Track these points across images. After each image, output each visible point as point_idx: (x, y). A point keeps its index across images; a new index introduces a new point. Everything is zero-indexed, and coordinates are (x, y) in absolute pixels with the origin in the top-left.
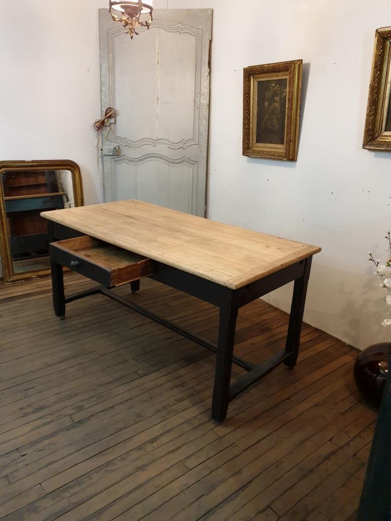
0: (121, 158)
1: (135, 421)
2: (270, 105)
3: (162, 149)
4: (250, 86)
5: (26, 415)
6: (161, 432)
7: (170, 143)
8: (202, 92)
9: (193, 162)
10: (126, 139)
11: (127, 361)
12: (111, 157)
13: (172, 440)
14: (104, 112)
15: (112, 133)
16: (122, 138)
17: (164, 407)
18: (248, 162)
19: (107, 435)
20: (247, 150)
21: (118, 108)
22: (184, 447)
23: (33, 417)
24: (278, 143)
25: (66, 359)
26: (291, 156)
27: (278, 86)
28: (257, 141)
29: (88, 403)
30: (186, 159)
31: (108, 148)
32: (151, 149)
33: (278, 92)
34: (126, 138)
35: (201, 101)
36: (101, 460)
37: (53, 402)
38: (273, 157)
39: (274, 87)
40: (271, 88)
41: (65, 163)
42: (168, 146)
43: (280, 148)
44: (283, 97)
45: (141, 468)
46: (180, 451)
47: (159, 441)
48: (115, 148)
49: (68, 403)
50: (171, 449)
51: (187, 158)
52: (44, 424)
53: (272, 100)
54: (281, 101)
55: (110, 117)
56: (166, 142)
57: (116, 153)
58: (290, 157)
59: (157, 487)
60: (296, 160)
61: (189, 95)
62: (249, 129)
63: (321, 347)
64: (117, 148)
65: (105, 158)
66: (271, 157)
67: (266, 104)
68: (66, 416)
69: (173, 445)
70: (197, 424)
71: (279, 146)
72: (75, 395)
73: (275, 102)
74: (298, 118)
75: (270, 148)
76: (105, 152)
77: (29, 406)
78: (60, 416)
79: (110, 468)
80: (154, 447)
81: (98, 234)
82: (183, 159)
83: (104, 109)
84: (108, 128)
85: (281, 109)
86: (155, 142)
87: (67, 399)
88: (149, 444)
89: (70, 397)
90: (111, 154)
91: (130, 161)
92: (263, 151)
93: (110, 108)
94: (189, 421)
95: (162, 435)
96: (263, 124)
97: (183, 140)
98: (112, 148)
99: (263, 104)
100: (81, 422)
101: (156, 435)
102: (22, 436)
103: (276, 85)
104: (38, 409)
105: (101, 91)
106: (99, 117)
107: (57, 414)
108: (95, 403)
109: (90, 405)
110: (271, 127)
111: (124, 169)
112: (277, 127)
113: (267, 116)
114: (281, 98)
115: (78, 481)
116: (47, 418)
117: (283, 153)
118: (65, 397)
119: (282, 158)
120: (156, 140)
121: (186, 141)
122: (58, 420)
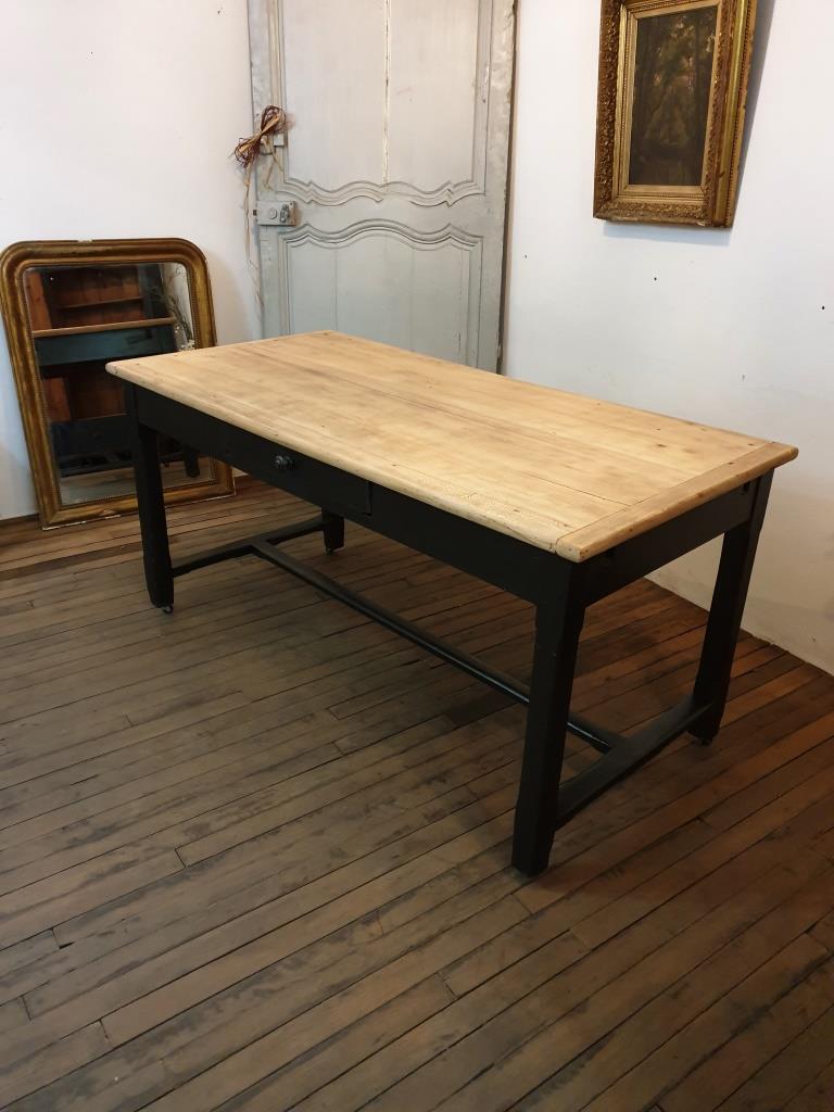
0: (301, 231)
1: (329, 865)
2: (666, 83)
3: (396, 209)
4: (618, 33)
5: (75, 844)
6: (391, 896)
7: (417, 193)
8: (495, 61)
9: (471, 238)
10: (312, 186)
11: (312, 715)
12: (279, 229)
13: (416, 918)
14: (260, 119)
15: (278, 170)
16: (303, 184)
17: (398, 833)
18: (606, 233)
19: (261, 901)
20: (606, 204)
21: (291, 108)
22: (444, 937)
23: (92, 849)
24: (684, 184)
25: (173, 709)
26: (717, 216)
27: (691, 28)
28: (633, 180)
29: (219, 819)
30: (455, 231)
31: (270, 207)
32: (369, 209)
33: (690, 44)
34: (311, 183)
35: (493, 83)
37: (140, 814)
38: (670, 220)
39: (680, 32)
40: (673, 36)
41: (171, 246)
42: (410, 199)
43: (689, 196)
44: (702, 57)
45: (341, 989)
46: (437, 944)
47: (384, 920)
48: (286, 208)
49: (173, 817)
50: (413, 941)
51: (455, 228)
52: (117, 869)
53: (673, 68)
54: (698, 71)
55: (273, 131)
56: (404, 189)
57: (290, 220)
58: (717, 218)
59: (378, 1040)
60: (731, 225)
61: (465, 67)
62: (611, 148)
63: (779, 687)
64: (291, 207)
65: (263, 231)
66: (666, 220)
67: (658, 79)
68: (166, 850)
69: (419, 929)
70: (475, 878)
71: (688, 190)
72: (191, 798)
73: (683, 72)
74: (743, 111)
75: (664, 196)
76: (264, 219)
77: (84, 822)
78: (152, 849)
79: (265, 986)
80: (372, 935)
81: (237, 415)
82: (449, 229)
83: (260, 111)
84: (270, 158)
85: (697, 91)
86: (381, 190)
87: (169, 808)
88: (360, 926)
89: (176, 803)
90: (277, 222)
91: (323, 239)
92: (646, 205)
93: (272, 108)
94: (457, 870)
95: (392, 904)
96: (647, 135)
97: (448, 183)
98: (278, 207)
99: (651, 79)
100: (202, 865)
101: (378, 902)
102: (63, 896)
103: (686, 26)
104: (104, 829)
105: (251, 65)
106: (247, 131)
107: (146, 844)
108: (235, 818)
109: (223, 823)
110: (667, 141)
111: (307, 257)
112: (684, 140)
113: (657, 115)
114: (698, 62)
115: (187, 1018)
116: (123, 853)
117: (697, 207)
118: (166, 803)
119: (694, 221)
120: (384, 186)
121: (456, 186)
122: (148, 859)
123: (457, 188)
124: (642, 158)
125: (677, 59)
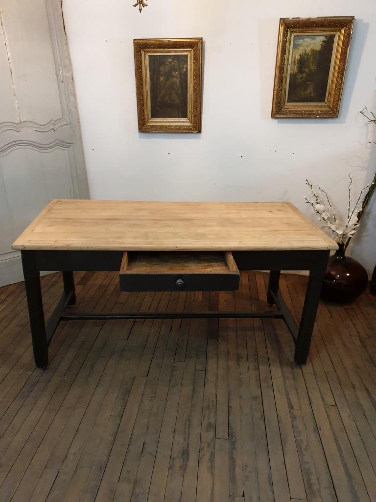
1: (259, 403)
2: (167, 80)
3: (29, 134)
4: (142, 60)
7: (37, 126)
8: (64, 63)
11: (173, 367)
13: (298, 397)
17: (257, 380)
20: (143, 127)
22: (310, 396)
23: (192, 463)
24: (179, 117)
26: (196, 128)
27: (176, 61)
29: (209, 418)
32: (15, 136)
33: (176, 67)
35: (64, 74)
36: (291, 447)
37: (184, 440)
38: (179, 131)
39: (171, 63)
40: (167, 63)
42: (35, 129)
44: (182, 72)
45: (317, 429)
46: (312, 398)
47: (294, 404)
49: (195, 431)
50: (307, 402)
51: (60, 141)
52: (211, 460)
53: (169, 75)
54: (181, 77)
56: (31, 124)
60: (200, 132)
62: (143, 104)
66: (177, 131)
67: (162, 79)
68: (213, 441)
69: (303, 399)
70: (291, 376)
71: (182, 120)
72: (189, 420)
73: (174, 77)
75: (171, 122)
78: (209, 445)
80: (298, 410)
82: (56, 141)
85: (181, 84)
86: (18, 126)
87: (188, 429)
88: (292, 410)
89: (188, 426)
92: (165, 126)
94: (285, 377)
95: (288, 399)
96: (159, 99)
97: (51, 120)
99: (158, 78)
100: (231, 435)
101: (285, 401)
103: (173, 61)
104: (183, 455)
107: (205, 445)
108: (213, 414)
109: (213, 418)
110: (169, 102)
112: (178, 101)
113: (163, 92)
114: (180, 74)
116: (204, 455)
117: (191, 126)
118: (185, 429)
119: (190, 131)
120: (19, 124)
121: (55, 121)
122: (214, 448)
123: (57, 122)
124: (157, 108)
125: (170, 72)
